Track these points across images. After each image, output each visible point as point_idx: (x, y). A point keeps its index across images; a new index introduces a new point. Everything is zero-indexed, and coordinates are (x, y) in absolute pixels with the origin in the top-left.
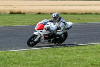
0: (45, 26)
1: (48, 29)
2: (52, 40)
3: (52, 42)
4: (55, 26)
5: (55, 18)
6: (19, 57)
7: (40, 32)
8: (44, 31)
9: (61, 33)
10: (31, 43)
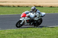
0: (27, 15)
1: (29, 17)
2: (32, 23)
3: (32, 25)
4: (34, 15)
5: (33, 10)
6: (39, 31)
7: (24, 19)
8: (26, 18)
9: (37, 19)
10: (18, 25)
